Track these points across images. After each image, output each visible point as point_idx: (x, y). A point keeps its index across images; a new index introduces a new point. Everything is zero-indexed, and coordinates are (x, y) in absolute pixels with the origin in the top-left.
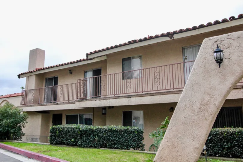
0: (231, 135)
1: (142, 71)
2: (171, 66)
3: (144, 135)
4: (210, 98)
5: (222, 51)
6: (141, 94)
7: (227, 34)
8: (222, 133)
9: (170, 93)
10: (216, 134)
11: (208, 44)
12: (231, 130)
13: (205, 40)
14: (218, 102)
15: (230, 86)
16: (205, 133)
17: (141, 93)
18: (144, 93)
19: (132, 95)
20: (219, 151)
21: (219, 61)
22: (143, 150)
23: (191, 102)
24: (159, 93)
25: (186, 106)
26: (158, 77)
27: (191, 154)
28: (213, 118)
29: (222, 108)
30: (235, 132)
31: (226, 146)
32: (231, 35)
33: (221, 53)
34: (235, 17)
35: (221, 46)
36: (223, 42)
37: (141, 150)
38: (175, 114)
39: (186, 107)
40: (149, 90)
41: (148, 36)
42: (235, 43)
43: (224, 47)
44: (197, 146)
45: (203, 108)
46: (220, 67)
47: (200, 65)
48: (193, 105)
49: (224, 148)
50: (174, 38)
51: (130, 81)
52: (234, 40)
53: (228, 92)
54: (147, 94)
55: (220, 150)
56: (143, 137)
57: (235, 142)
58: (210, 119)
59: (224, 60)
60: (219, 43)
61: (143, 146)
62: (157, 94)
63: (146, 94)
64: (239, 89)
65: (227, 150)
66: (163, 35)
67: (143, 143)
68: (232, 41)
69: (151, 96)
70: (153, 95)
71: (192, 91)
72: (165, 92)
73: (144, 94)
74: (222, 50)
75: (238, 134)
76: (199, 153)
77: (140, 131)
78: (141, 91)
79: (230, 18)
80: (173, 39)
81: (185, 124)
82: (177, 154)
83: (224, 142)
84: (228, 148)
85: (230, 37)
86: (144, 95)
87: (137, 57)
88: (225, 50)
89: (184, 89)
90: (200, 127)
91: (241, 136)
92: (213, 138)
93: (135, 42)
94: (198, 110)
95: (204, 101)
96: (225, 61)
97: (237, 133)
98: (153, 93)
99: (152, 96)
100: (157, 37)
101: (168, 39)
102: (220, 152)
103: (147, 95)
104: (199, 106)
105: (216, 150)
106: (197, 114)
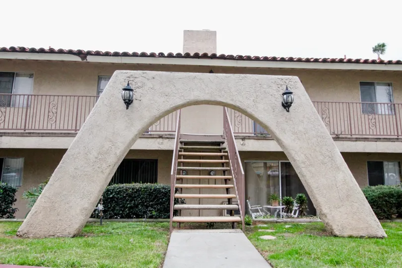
0: (136, 192)
1: (28, 98)
2: (76, 98)
3: (17, 196)
4: (110, 146)
5: (132, 90)
6: (22, 133)
7: (141, 71)
8: (126, 190)
9: (70, 135)
10: (120, 191)
11: (119, 78)
12: (137, 185)
13: (116, 72)
14: (120, 150)
15: (136, 133)
16: (98, 188)
17: (22, 131)
18: (27, 131)
19: (5, 133)
20: (119, 211)
21: (128, 102)
22: (11, 218)
23: (87, 149)
24: (52, 133)
25: (79, 153)
26: (54, 111)
27: (77, 216)
28: (111, 170)
29: (124, 159)
30: (141, 188)
31: (129, 206)
32: (146, 73)
33: (131, 92)
34: (164, 54)
35: (133, 83)
36: (136, 80)
37: (8, 218)
38: (62, 163)
39: (78, 155)
40: (37, 128)
41: (50, 47)
42: (149, 84)
43: (137, 85)
44: (86, 206)
45: (100, 157)
46: (127, 108)
47: (105, 103)
48: (88, 153)
49: (127, 207)
50: (87, 60)
51: (5, 110)
52: (148, 79)
53: (133, 141)
54: (33, 133)
55: (121, 210)
56: (15, 198)
57: (139, 200)
58: (108, 171)
59: (134, 101)
60: (131, 79)
61: (14, 211)
62: (48, 135)
63: (29, 133)
64: (155, 139)
65: (129, 210)
66: (70, 52)
67: (13, 207)
68: (146, 81)
69: (39, 138)
70: (42, 136)
71: (90, 134)
72: (62, 133)
73: (26, 133)
74: (132, 88)
75: (144, 191)
76: (87, 215)
77: (11, 188)
78: (23, 127)
79: (159, 54)
80: (85, 61)
81: (74, 177)
82: (56, 219)
83: (127, 201)
84: (131, 208)
85: (144, 75)
86: (27, 135)
87: (24, 75)
88: (137, 90)
89: (79, 132)
90: (93, 182)
91: (147, 193)
92: (115, 196)
93: (23, 50)
94: (94, 160)
95: (104, 149)
96: (135, 103)
97: (143, 189)
98: (42, 133)
99: (41, 138)
100: (61, 52)
101: (78, 59)
102: (121, 212)
103: (32, 135)
104: (96, 155)
105: (117, 210)
106: (92, 164)
